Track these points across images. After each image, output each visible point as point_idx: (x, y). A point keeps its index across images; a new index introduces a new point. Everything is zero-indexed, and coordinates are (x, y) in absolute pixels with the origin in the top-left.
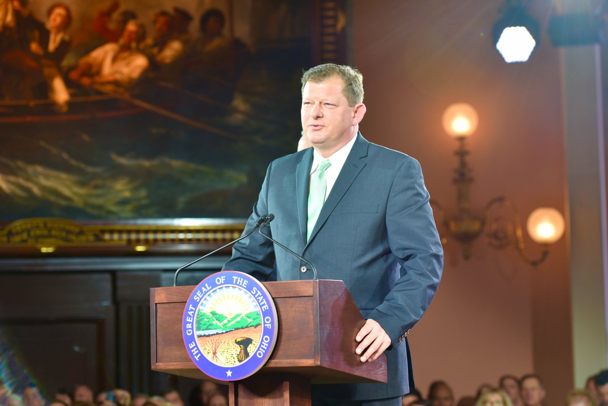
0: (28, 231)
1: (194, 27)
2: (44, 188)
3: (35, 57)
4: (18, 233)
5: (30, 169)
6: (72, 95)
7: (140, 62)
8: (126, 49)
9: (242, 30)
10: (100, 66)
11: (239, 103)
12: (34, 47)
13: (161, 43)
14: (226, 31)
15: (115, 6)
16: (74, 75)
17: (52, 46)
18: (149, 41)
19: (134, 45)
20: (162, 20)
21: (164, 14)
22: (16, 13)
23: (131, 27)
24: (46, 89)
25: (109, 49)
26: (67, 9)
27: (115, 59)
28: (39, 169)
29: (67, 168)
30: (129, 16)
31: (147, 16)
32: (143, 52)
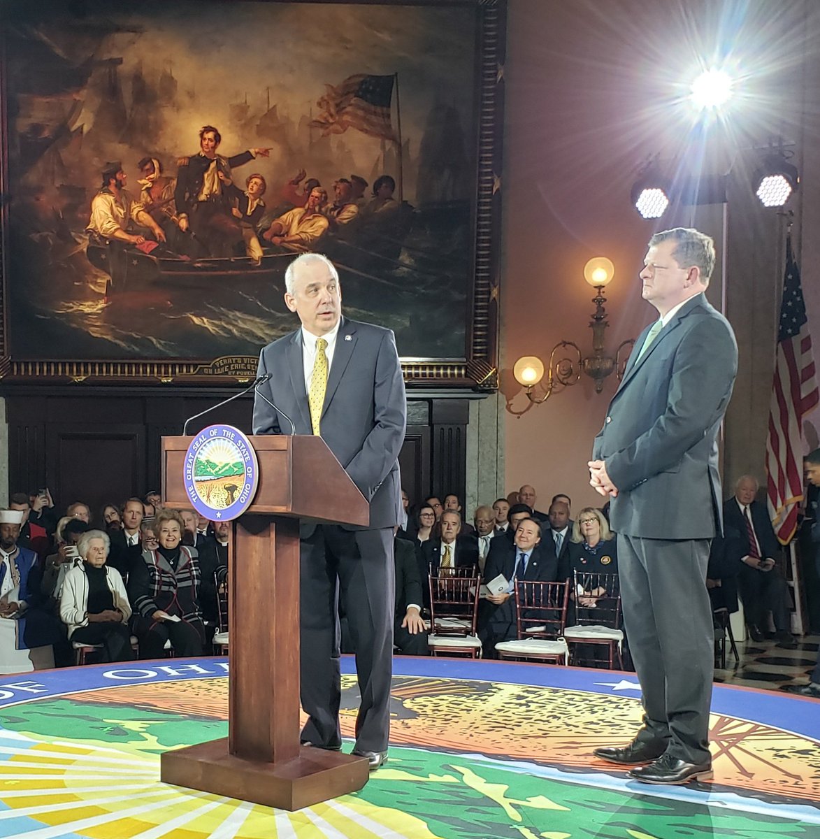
0: (229, 365)
2: (241, 330)
3: (237, 219)
4: (220, 367)
5: (231, 314)
6: (264, 252)
7: (322, 223)
8: (311, 211)
9: (410, 193)
10: (289, 226)
11: (405, 258)
12: (235, 211)
13: (340, 208)
14: (395, 195)
15: (303, 175)
16: (266, 235)
18: (330, 205)
19: (317, 209)
20: (341, 186)
21: (343, 181)
22: (221, 182)
23: (315, 193)
24: (243, 248)
25: (298, 212)
26: (262, 179)
27: (300, 222)
28: (238, 314)
29: (261, 314)
30: (314, 183)
32: (324, 215)
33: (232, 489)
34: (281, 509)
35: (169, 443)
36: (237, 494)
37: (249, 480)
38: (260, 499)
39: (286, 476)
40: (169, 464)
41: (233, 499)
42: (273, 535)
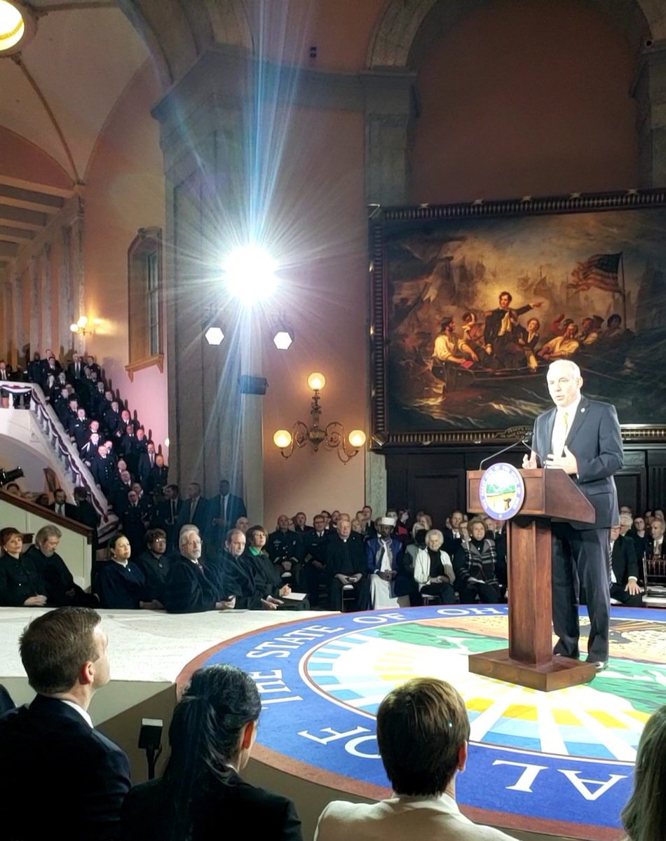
0: (516, 432)
1: (604, 325)
2: (523, 411)
3: (521, 346)
4: (511, 433)
5: (518, 402)
6: (538, 364)
7: (575, 345)
8: (567, 338)
9: (631, 324)
10: (554, 348)
11: (628, 364)
12: (521, 341)
13: (586, 335)
14: (622, 325)
15: (562, 317)
16: (540, 354)
17: (529, 340)
18: (580, 334)
19: (571, 336)
20: (587, 322)
21: (588, 319)
22: (512, 325)
23: (570, 327)
24: (526, 362)
25: (559, 339)
26: (537, 320)
27: (561, 345)
28: (522, 402)
29: (537, 401)
30: (569, 321)
31: (579, 321)
32: (576, 340)
33: (509, 501)
34: (538, 512)
35: (471, 474)
36: (511, 504)
37: (519, 496)
38: (526, 506)
39: (541, 492)
40: (471, 486)
41: (509, 507)
42: (534, 528)
